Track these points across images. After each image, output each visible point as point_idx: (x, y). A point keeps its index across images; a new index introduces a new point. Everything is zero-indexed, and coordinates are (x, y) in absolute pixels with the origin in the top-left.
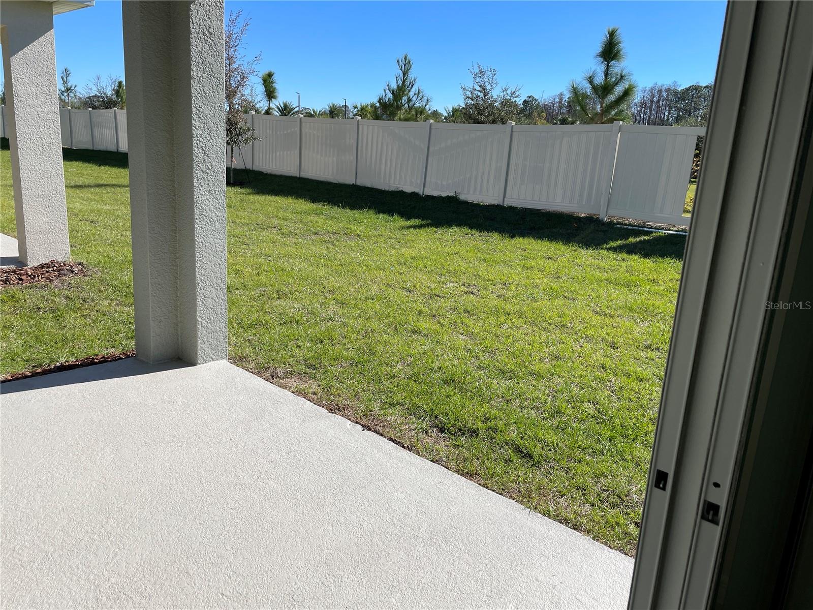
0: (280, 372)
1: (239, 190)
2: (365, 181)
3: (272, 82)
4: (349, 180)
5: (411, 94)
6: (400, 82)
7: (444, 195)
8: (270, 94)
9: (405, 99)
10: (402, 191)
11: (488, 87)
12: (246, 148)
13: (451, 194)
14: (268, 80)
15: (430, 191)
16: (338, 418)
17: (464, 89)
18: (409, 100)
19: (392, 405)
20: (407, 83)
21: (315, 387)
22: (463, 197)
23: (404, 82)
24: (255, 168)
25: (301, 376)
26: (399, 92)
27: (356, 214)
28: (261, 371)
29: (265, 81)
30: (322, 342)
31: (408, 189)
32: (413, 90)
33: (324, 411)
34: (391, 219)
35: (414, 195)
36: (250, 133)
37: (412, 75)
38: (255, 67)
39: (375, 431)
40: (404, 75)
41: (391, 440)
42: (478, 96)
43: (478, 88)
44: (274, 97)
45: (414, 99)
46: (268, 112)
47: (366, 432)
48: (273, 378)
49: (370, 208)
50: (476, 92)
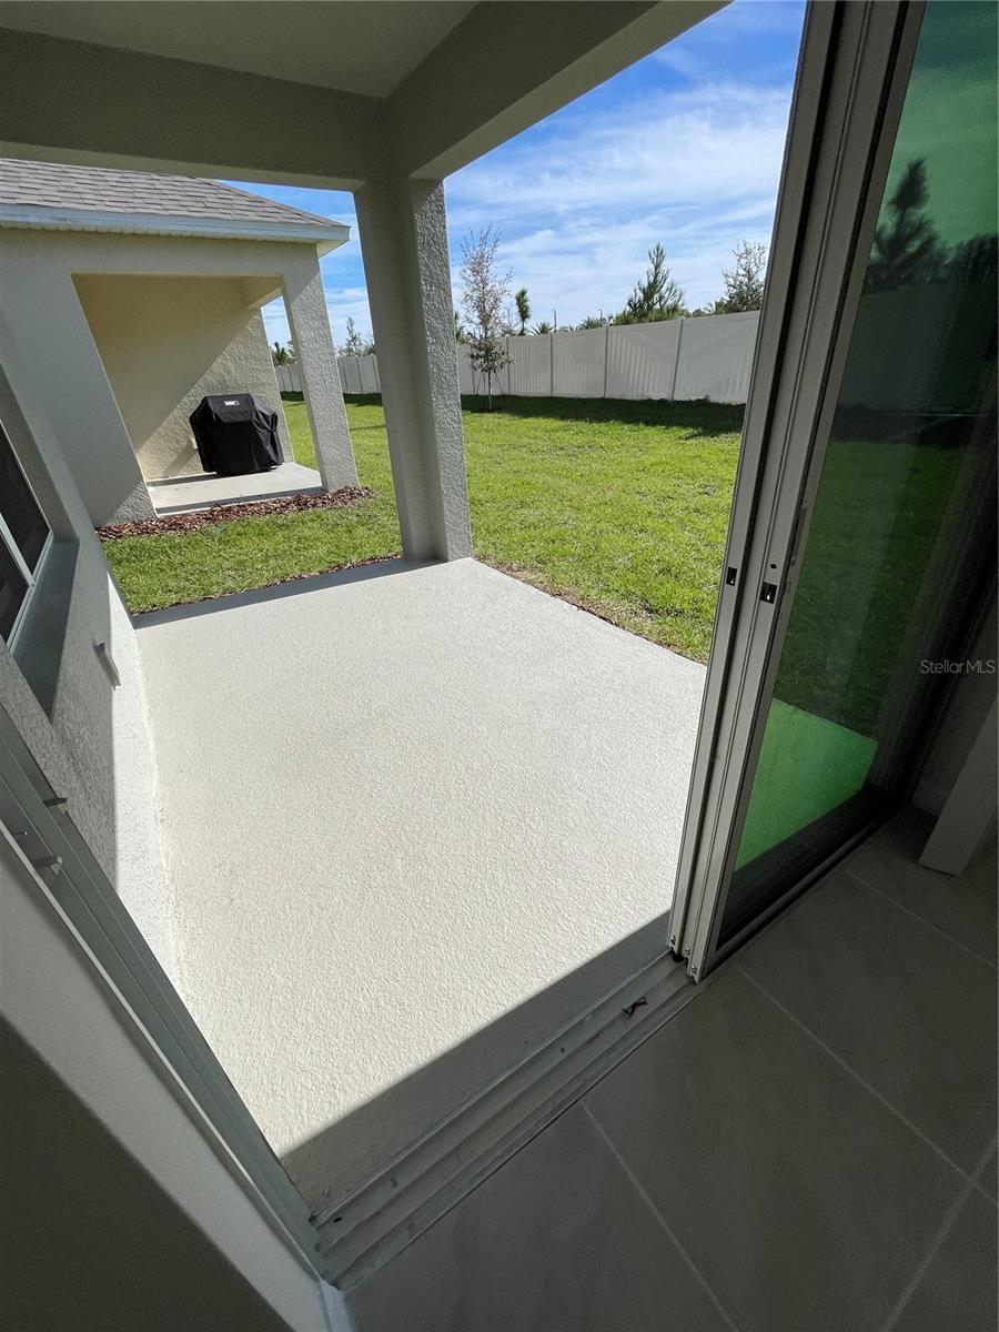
0: (515, 566)
1: (497, 415)
2: (614, 393)
3: (526, 301)
4: (598, 394)
5: (664, 289)
6: (652, 278)
7: (693, 399)
8: (524, 315)
9: (656, 296)
10: (650, 400)
11: (754, 269)
12: (502, 374)
13: (701, 398)
14: (521, 299)
15: (679, 397)
16: (558, 600)
17: (726, 276)
18: (661, 298)
19: (608, 591)
20: (659, 278)
21: (542, 578)
22: (713, 399)
23: (655, 278)
24: (513, 393)
25: (533, 569)
26: (651, 290)
27: (603, 427)
28: (499, 566)
29: (518, 299)
30: (554, 542)
31: (657, 395)
32: (665, 285)
33: (548, 596)
34: (636, 428)
35: (662, 401)
36: (504, 357)
37: (663, 268)
38: (507, 286)
39: (588, 611)
40: (656, 268)
41: (601, 617)
42: (741, 283)
43: (742, 272)
44: (527, 317)
45: (666, 295)
46: (522, 334)
47: (581, 611)
48: (509, 570)
49: (616, 419)
50: (740, 278)
